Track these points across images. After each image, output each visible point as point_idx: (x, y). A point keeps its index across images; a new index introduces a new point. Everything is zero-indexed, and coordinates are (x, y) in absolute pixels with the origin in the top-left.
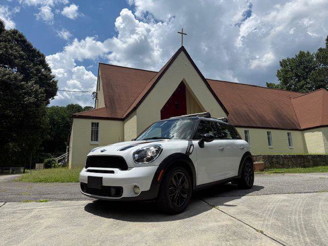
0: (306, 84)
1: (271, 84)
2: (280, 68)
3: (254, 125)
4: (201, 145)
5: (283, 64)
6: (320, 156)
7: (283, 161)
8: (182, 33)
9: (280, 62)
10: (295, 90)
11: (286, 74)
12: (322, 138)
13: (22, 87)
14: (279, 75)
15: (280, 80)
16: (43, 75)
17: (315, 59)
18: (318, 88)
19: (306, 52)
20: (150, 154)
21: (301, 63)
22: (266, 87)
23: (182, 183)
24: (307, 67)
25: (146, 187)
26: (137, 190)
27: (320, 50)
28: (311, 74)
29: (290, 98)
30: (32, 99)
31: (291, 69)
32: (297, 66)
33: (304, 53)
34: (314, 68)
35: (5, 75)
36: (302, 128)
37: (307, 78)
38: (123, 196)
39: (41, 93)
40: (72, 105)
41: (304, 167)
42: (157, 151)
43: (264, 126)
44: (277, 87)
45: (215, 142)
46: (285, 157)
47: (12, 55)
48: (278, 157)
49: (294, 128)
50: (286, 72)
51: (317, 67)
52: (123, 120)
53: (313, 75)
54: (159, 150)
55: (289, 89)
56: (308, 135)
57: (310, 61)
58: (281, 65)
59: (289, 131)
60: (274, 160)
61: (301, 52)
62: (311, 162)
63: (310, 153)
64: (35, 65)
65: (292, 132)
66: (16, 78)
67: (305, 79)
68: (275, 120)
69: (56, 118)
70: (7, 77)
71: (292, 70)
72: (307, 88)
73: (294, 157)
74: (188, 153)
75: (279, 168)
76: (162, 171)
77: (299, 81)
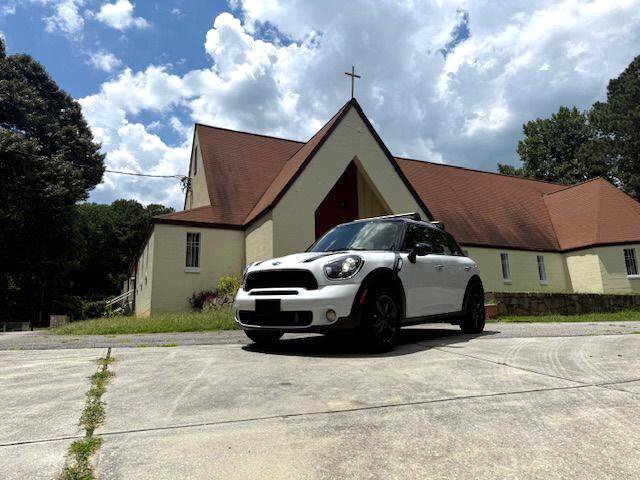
0: (571, 168)
1: (507, 167)
2: (524, 138)
3: (476, 241)
4: (412, 259)
5: (529, 129)
6: (592, 296)
7: (530, 303)
8: (353, 75)
9: (524, 127)
10: (550, 180)
11: (535, 148)
12: (598, 266)
13: (40, 166)
14: (521, 149)
15: (524, 159)
16: (78, 143)
17: (587, 123)
18: (593, 175)
19: (571, 109)
20: (346, 268)
21: (562, 129)
22: (499, 172)
23: (390, 310)
24: (572, 137)
25: (345, 311)
26: (331, 316)
27: (598, 105)
28: (580, 150)
29: (543, 194)
30: (59, 189)
31: (544, 140)
32: (555, 135)
33: (567, 110)
34: (586, 138)
35: (11, 142)
36: (564, 247)
37: (572, 157)
38: (312, 324)
39: (77, 177)
40: (124, 201)
41: (566, 313)
42: (357, 264)
43: (495, 244)
44: (517, 174)
45: (430, 257)
46: (533, 297)
47: (21, 103)
48: (521, 296)
49: (549, 248)
50: (535, 145)
51: (591, 137)
52: (245, 228)
53: (583, 151)
54: (359, 263)
55: (539, 177)
56: (573, 261)
57: (578, 126)
58: (526, 132)
59: (540, 254)
60: (514, 301)
61: (562, 109)
62: (577, 304)
63: (575, 291)
64: (63, 123)
65: (546, 256)
66: (30, 148)
67: (570, 158)
68: (515, 234)
69: (91, 226)
70: (13, 146)
71: (546, 143)
72: (572, 175)
73: (547, 296)
74: (396, 269)
75: (523, 315)
76: (366, 291)
77: (559, 162)
